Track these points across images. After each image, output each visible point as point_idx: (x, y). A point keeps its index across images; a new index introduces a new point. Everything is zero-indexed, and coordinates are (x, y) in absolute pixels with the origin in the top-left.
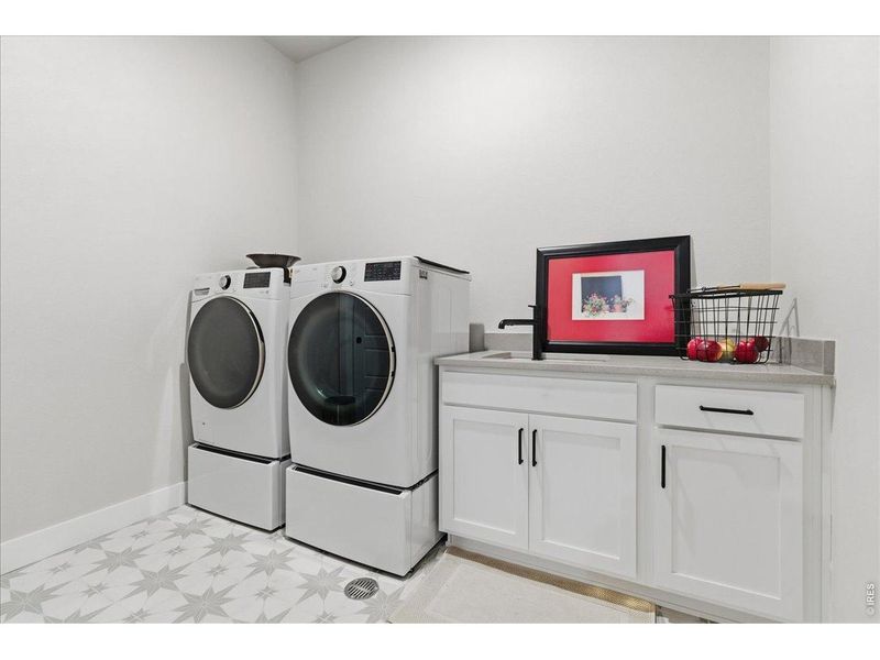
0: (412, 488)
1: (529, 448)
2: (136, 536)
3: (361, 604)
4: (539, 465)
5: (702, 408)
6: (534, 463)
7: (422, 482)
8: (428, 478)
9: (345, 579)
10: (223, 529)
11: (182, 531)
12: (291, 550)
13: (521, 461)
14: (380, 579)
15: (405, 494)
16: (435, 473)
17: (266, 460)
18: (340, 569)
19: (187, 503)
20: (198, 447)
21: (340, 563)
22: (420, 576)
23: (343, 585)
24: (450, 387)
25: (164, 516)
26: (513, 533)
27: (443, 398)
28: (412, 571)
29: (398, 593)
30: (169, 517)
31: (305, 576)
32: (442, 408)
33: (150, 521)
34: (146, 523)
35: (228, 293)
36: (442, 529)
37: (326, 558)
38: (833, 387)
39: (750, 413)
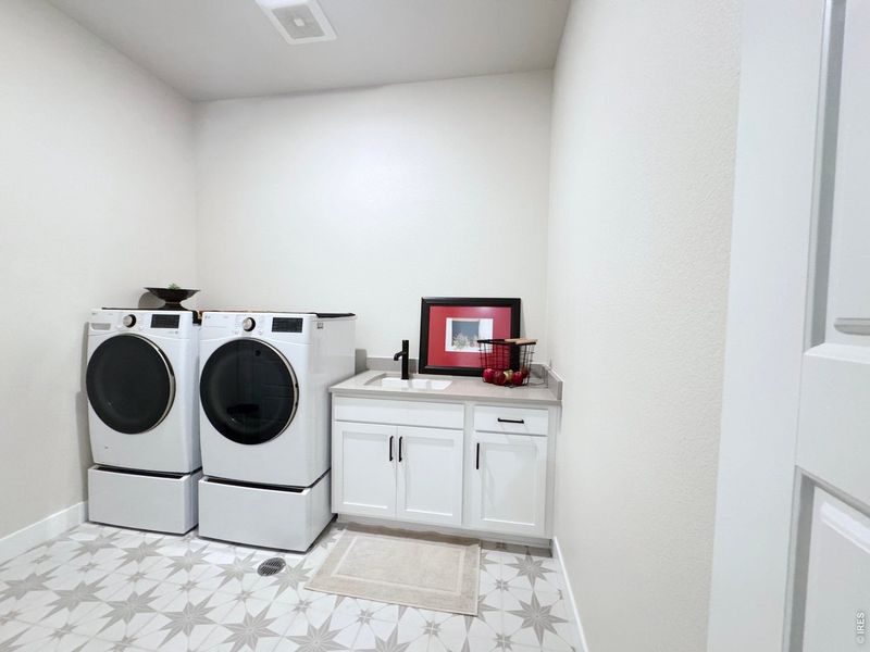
0: (311, 486)
1: (396, 449)
2: (38, 561)
3: (272, 578)
4: (403, 460)
5: (499, 420)
6: (400, 459)
7: (319, 479)
8: (323, 476)
9: (256, 562)
10: (135, 540)
11: (87, 548)
12: (205, 547)
13: (391, 459)
14: (287, 557)
15: (305, 492)
16: (329, 470)
17: (177, 476)
18: (252, 556)
19: (87, 521)
20: (99, 469)
21: (251, 551)
22: (319, 549)
23: (256, 567)
24: (341, 409)
25: (64, 537)
26: (385, 507)
27: (336, 415)
28: (312, 546)
29: (301, 565)
30: (70, 537)
31: (222, 566)
32: (334, 424)
33: (49, 544)
34: (44, 547)
35: (133, 331)
36: (334, 511)
37: (239, 549)
38: (561, 406)
39: (522, 422)
